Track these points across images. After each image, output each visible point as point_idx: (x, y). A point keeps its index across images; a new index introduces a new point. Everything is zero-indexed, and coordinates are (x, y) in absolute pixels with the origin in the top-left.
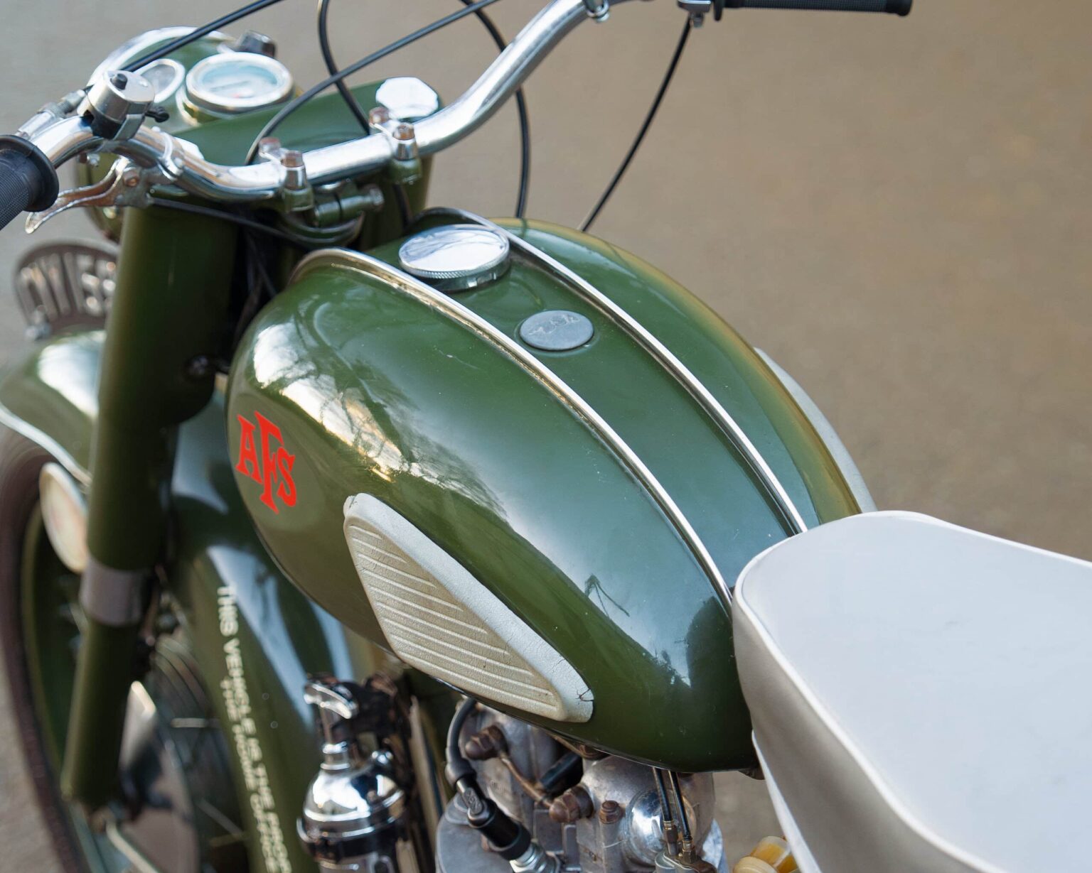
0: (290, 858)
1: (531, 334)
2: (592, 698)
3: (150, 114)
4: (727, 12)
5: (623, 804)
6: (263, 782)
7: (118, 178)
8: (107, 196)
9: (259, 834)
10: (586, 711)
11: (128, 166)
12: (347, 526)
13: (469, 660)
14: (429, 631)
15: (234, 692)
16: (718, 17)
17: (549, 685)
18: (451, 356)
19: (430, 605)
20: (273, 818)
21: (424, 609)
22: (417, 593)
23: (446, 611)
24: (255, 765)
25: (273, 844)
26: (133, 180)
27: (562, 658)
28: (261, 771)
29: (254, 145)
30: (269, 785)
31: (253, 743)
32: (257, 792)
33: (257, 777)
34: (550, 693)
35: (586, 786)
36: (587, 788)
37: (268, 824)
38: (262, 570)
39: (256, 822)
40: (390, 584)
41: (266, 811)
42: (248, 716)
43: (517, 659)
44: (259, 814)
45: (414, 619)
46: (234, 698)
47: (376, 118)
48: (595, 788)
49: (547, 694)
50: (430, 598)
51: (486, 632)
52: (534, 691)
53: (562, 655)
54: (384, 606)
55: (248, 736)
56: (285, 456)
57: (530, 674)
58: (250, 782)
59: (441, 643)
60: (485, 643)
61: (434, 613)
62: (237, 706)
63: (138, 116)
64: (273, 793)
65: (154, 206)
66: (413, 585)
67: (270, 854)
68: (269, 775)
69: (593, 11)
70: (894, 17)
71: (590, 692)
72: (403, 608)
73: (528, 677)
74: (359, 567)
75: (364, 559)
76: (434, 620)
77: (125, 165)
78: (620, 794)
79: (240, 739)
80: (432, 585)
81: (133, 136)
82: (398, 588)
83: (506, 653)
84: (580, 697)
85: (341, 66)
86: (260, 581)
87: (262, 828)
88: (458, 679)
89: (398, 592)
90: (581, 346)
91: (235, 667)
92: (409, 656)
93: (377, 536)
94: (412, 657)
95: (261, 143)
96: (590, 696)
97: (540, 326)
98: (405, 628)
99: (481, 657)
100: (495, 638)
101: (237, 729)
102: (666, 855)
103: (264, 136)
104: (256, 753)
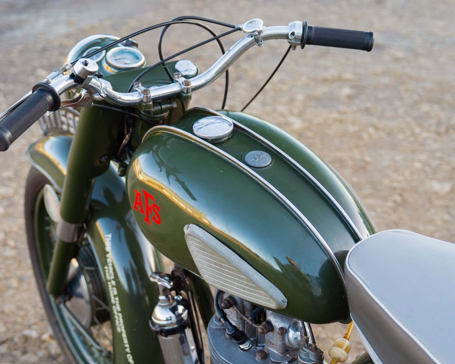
0: (125, 329)
1: (249, 161)
2: (287, 301)
3: (96, 75)
4: (306, 46)
5: (285, 327)
6: (118, 302)
7: (82, 97)
8: (77, 103)
9: (115, 319)
10: (285, 305)
11: (86, 93)
12: (186, 236)
13: (238, 287)
14: (221, 275)
15: (109, 271)
16: (303, 48)
17: (271, 297)
18: (222, 171)
19: (222, 266)
20: (120, 315)
21: (219, 268)
22: (216, 262)
23: (229, 269)
24: (115, 296)
25: (120, 323)
26: (88, 98)
27: (275, 287)
28: (117, 299)
29: (131, 85)
30: (119, 304)
31: (115, 289)
32: (115, 305)
33: (115, 300)
34: (271, 300)
35: (270, 321)
36: (271, 321)
37: (119, 317)
38: (119, 225)
39: (114, 315)
40: (205, 258)
41: (118, 312)
42: (113, 280)
43: (258, 287)
44: (115, 312)
45: (214, 270)
46: (109, 273)
47: (176, 76)
48: (274, 321)
49: (270, 300)
50: (222, 264)
51: (246, 278)
52: (264, 298)
53: (275, 286)
54: (201, 265)
55: (113, 286)
56: (156, 206)
57: (263, 293)
58: (113, 301)
59: (225, 279)
60: (245, 281)
61: (223, 269)
62: (110, 276)
63: (92, 76)
64: (121, 306)
65: (94, 106)
66: (215, 259)
67: (118, 326)
68: (120, 301)
69: (258, 43)
70: (365, 52)
71: (286, 299)
72: (210, 266)
73: (263, 294)
74: (191, 251)
75: (194, 248)
76: (223, 271)
77: (85, 92)
78: (284, 324)
79: (110, 286)
80: (223, 260)
81: (89, 83)
82: (208, 260)
83: (254, 285)
84: (283, 301)
85: (164, 58)
86: (118, 228)
87: (116, 317)
88: (232, 292)
89: (208, 261)
90: (268, 165)
91: (110, 263)
92: (211, 282)
93: (200, 241)
94: (212, 283)
95: (134, 84)
96: (286, 300)
97: (252, 158)
98: (210, 273)
99: (243, 286)
100: (250, 280)
101: (109, 283)
102: (304, 347)
103: (135, 81)
104: (116, 293)
